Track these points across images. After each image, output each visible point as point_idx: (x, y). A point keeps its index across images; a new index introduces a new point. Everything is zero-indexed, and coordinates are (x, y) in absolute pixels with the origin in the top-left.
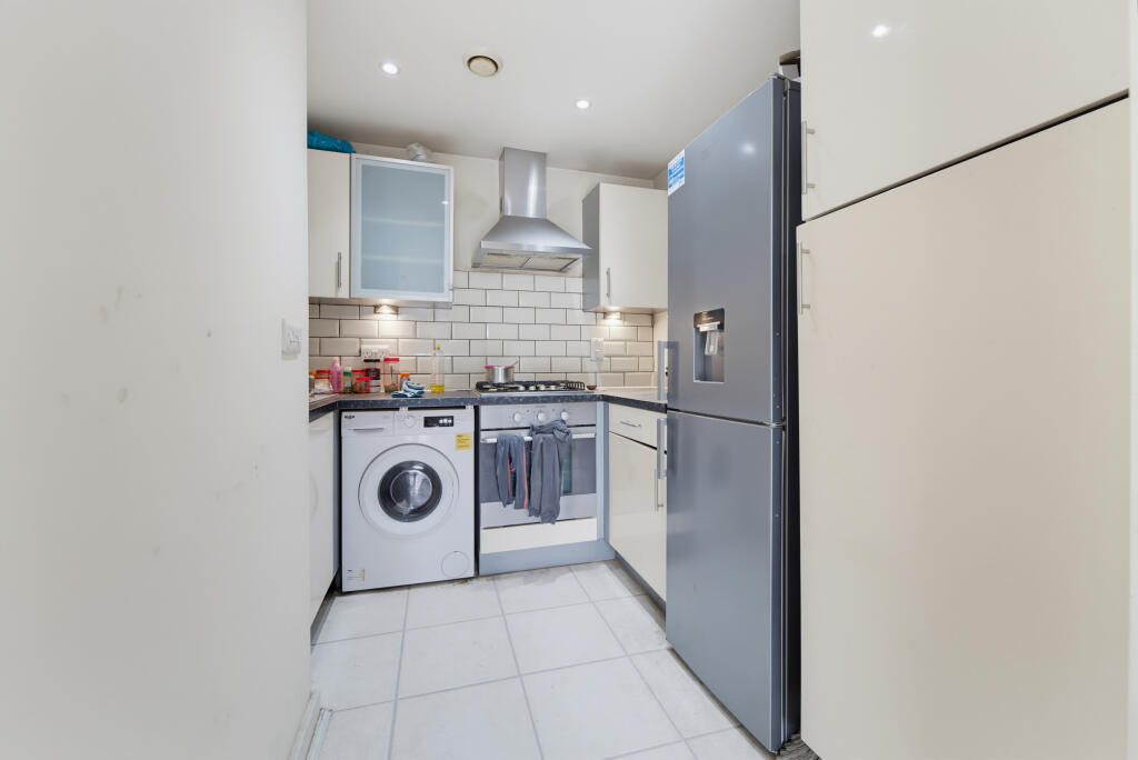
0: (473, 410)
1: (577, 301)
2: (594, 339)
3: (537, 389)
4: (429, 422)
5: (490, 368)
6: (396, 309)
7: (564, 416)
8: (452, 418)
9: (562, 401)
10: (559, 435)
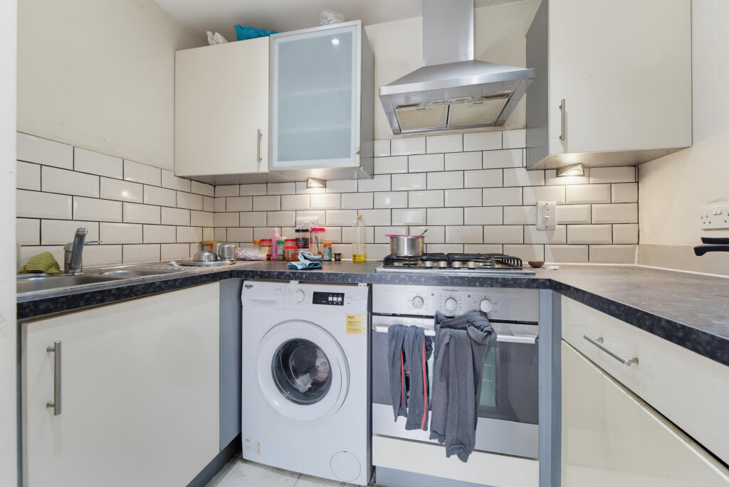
0: (367, 288)
1: (518, 158)
2: (541, 203)
3: (450, 266)
4: (319, 298)
5: (395, 239)
6: (324, 182)
7: (485, 307)
8: (342, 295)
9: (481, 285)
10: (473, 332)
